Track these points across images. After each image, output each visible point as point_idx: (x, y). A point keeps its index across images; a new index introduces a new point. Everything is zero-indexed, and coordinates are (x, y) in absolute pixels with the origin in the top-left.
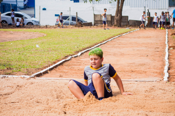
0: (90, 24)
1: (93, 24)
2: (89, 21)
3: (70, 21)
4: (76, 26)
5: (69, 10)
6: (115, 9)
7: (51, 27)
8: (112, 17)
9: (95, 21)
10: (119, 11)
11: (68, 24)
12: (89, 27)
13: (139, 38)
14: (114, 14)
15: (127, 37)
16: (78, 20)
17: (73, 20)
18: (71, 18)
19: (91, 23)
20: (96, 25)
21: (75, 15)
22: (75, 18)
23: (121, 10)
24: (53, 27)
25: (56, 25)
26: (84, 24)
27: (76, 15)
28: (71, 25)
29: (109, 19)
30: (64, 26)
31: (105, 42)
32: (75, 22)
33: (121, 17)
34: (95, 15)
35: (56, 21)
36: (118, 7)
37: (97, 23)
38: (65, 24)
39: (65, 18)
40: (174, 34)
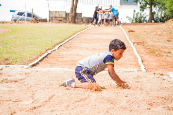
0: (45, 21)
1: (48, 20)
2: (44, 18)
3: (26, 17)
4: (32, 21)
5: (25, 6)
6: (70, 6)
7: (7, 22)
8: (67, 14)
9: (50, 17)
10: (74, 8)
11: (24, 20)
12: (44, 23)
13: (100, 34)
14: (69, 11)
15: (89, 33)
16: (34, 16)
17: (28, 16)
18: (26, 15)
19: (46, 19)
20: (51, 21)
21: (30, 12)
22: (31, 14)
23: (76, 7)
24: (9, 22)
25: (12, 20)
26: (39, 20)
28: (27, 20)
29: (64, 16)
30: (20, 21)
31: (71, 38)
32: (29, 18)
33: (76, 14)
34: (50, 11)
35: (12, 17)
36: (73, 5)
38: (20, 20)
39: (21, 14)
40: (131, 31)
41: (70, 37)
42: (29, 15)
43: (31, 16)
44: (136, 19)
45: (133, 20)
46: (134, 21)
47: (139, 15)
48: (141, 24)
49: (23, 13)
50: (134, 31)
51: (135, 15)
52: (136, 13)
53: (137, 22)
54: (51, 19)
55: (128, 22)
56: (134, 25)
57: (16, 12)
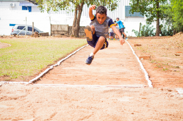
0: (46, 35)
1: (50, 34)
2: (45, 32)
3: (26, 31)
4: (33, 35)
5: (25, 20)
6: (73, 19)
7: (6, 37)
8: (69, 28)
10: (77, 21)
11: (24, 34)
12: (46, 37)
14: (71, 24)
16: (35, 30)
17: (28, 30)
18: (27, 28)
19: (48, 33)
22: (32, 28)
23: (79, 21)
24: (9, 37)
25: (11, 34)
26: (40, 34)
27: (32, 25)
28: (27, 35)
29: (66, 29)
30: (20, 36)
33: (79, 28)
34: (51, 25)
35: (11, 31)
36: (76, 18)
37: (54, 34)
38: (21, 34)
39: (21, 28)
40: (137, 45)
41: (73, 51)
42: (30, 29)
43: (31, 30)
44: (142, 32)
45: (139, 34)
46: (141, 35)
47: (145, 28)
48: (148, 37)
49: (24, 27)
50: (141, 45)
51: (141, 29)
52: (142, 26)
53: (143, 35)
54: (52, 32)
55: (134, 35)
57: (16, 26)
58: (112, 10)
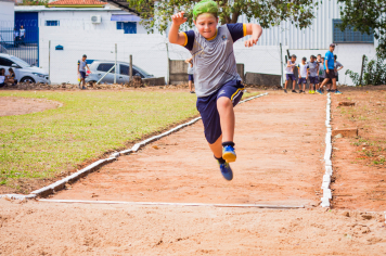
0: (159, 82)
1: (167, 80)
2: (157, 75)
3: (116, 75)
4: (129, 84)
5: (114, 50)
7: (73, 87)
9: (170, 74)
11: (112, 82)
12: (158, 87)
13: (268, 111)
16: (134, 72)
17: (122, 72)
18: (117, 68)
19: (163, 79)
20: (174, 83)
21: (126, 61)
22: (128, 68)
26: (147, 81)
27: (128, 61)
28: (118, 82)
30: (103, 85)
32: (126, 77)
34: (170, 61)
37: (176, 80)
38: (104, 81)
39: (104, 67)
40: (346, 104)
42: (124, 69)
43: (127, 73)
44: (368, 76)
45: (361, 79)
46: (364, 81)
47: (375, 67)
48: (379, 87)
49: (112, 65)
50: (353, 104)
51: (366, 68)
52: (367, 63)
53: (369, 83)
54: (172, 77)
55: (350, 83)
56: (362, 89)
57: (95, 64)
58: (301, 27)
